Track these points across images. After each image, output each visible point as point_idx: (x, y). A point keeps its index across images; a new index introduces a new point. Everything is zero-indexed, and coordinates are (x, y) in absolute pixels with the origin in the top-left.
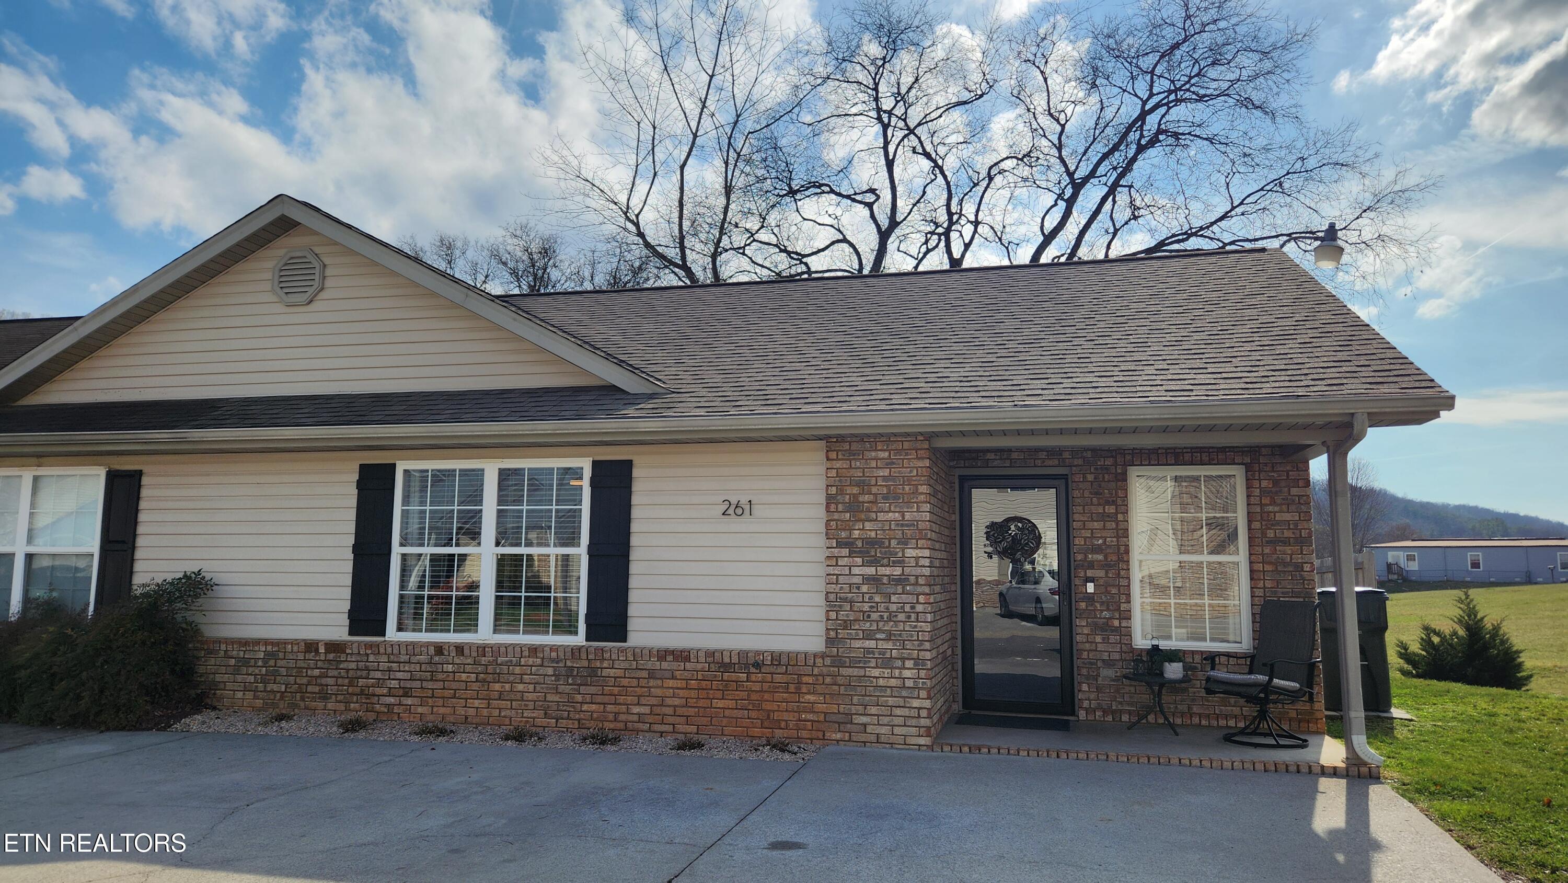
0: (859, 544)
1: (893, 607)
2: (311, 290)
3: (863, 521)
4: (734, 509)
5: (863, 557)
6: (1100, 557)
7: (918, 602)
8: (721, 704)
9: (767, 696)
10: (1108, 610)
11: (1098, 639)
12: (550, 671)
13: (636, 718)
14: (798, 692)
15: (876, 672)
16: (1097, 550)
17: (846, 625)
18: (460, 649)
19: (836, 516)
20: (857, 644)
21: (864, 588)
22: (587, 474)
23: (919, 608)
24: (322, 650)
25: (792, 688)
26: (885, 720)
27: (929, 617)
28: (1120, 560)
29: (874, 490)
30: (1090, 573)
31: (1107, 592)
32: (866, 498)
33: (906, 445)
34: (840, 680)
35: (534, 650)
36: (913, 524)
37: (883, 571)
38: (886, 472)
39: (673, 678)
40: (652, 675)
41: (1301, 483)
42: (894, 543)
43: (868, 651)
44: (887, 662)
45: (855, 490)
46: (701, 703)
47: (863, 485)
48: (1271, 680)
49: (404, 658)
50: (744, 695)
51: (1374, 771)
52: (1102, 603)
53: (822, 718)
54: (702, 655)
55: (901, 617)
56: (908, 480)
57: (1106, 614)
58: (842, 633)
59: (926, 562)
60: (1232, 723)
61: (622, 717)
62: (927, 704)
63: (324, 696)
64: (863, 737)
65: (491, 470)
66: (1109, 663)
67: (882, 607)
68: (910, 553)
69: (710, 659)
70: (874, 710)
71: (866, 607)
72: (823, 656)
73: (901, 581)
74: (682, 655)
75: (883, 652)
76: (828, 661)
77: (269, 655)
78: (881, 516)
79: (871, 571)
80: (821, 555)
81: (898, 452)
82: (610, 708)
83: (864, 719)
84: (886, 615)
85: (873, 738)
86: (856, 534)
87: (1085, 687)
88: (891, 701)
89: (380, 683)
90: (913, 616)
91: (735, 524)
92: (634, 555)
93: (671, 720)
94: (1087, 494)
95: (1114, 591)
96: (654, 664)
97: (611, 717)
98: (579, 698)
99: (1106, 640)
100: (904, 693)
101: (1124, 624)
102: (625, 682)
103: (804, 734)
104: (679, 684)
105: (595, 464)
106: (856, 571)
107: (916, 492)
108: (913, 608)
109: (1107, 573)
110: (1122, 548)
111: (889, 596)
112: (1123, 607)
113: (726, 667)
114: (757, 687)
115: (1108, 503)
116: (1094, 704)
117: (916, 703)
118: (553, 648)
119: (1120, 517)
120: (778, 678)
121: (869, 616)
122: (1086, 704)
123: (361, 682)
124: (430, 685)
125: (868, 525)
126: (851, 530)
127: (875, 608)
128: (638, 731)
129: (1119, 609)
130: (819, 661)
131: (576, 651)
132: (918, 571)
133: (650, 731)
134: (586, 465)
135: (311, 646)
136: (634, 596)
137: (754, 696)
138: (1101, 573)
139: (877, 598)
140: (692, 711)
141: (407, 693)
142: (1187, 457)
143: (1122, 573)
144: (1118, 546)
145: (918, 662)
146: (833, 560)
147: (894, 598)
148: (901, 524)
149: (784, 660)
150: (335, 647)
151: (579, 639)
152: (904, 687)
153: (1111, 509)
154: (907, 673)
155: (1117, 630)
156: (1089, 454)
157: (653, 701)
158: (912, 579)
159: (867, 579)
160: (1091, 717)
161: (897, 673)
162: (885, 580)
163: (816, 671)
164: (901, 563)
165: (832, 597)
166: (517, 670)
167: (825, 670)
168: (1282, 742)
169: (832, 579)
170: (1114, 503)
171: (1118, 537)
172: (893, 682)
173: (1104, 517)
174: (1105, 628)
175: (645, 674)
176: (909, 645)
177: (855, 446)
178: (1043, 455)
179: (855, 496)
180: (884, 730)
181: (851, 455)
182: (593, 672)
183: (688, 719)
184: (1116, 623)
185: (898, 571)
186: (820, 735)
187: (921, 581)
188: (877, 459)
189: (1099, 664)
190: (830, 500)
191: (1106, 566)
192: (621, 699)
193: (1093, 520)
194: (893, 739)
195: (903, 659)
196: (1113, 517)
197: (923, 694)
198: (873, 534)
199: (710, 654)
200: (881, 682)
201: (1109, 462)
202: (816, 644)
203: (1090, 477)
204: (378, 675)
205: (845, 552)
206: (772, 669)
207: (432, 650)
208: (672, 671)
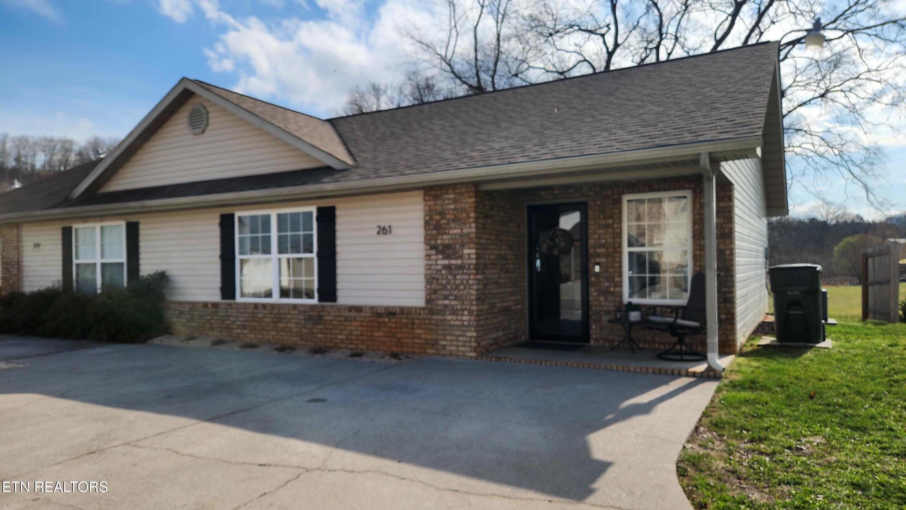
0: (441, 247)
1: (458, 282)
2: (203, 126)
3: (442, 234)
4: (384, 231)
5: (442, 255)
6: (603, 250)
7: (470, 279)
8: (377, 334)
9: (398, 330)
10: (607, 281)
11: (602, 299)
12: (302, 317)
13: (339, 341)
14: (413, 328)
15: (449, 318)
16: (602, 246)
17: (435, 292)
18: (264, 306)
19: (429, 232)
20: (440, 302)
21: (444, 272)
22: (315, 215)
23: (471, 282)
24: (210, 306)
25: (410, 326)
26: (454, 343)
27: (475, 287)
28: (615, 252)
29: (448, 217)
30: (598, 260)
31: (607, 271)
32: (444, 221)
33: (463, 190)
34: (432, 322)
35: (295, 306)
36: (468, 235)
37: (454, 262)
38: (452, 206)
39: (355, 320)
40: (346, 319)
41: (726, 199)
42: (458, 246)
43: (446, 306)
44: (455, 312)
45: (438, 217)
46: (369, 334)
47: (442, 214)
48: (675, 320)
49: (242, 310)
50: (387, 329)
51: (718, 374)
52: (604, 278)
53: (424, 342)
54: (368, 309)
55: (462, 287)
56: (464, 210)
57: (606, 284)
58: (433, 297)
59: (474, 256)
60: (662, 347)
61: (334, 341)
62: (475, 334)
63: (212, 329)
64: (443, 352)
65: (273, 213)
66: (607, 313)
67: (452, 282)
68: (466, 251)
69: (371, 311)
70: (449, 338)
71: (444, 282)
72: (424, 309)
73: (461, 267)
74: (358, 309)
75: (453, 306)
76: (426, 312)
77: (191, 309)
78: (452, 231)
79: (446, 262)
80: (422, 254)
81: (459, 194)
82: (329, 336)
83: (444, 343)
84: (454, 286)
85: (448, 353)
86: (439, 242)
87: (594, 327)
88: (457, 333)
89: (234, 322)
90: (467, 287)
91: (384, 238)
92: (339, 257)
93: (355, 342)
94: (596, 213)
95: (611, 270)
96: (347, 314)
97: (329, 340)
98: (315, 331)
99: (606, 300)
100: (464, 329)
101: (617, 289)
102: (334, 323)
103: (416, 350)
104: (359, 324)
105: (319, 210)
106: (440, 262)
107: (468, 217)
108: (467, 282)
109: (607, 259)
110: (616, 245)
111: (455, 276)
112: (617, 279)
113: (379, 315)
114: (393, 325)
115: (608, 217)
116: (599, 336)
117: (469, 334)
118: (303, 306)
119: (616, 226)
120: (404, 321)
121: (446, 287)
122: (594, 336)
123: (227, 322)
124: (253, 324)
125: (445, 237)
126: (436, 240)
127: (448, 283)
128: (341, 348)
129: (613, 281)
130: (422, 312)
131: (312, 307)
132: (470, 261)
133: (346, 348)
134: (313, 209)
135: (205, 305)
136: (339, 278)
137: (393, 330)
138: (603, 260)
139: (450, 277)
140: (364, 338)
141: (244, 327)
142: (656, 186)
143: (617, 259)
144: (614, 243)
145: (470, 312)
146: (428, 257)
147: (458, 277)
148: (461, 235)
149: (406, 311)
150: (215, 305)
151: (315, 301)
152: (463, 325)
153: (610, 221)
154: (465, 318)
155: (613, 293)
156: (597, 188)
157: (347, 332)
158: (467, 266)
159: (446, 267)
160: (597, 344)
161: (459, 318)
162: (453, 267)
163: (421, 317)
164: (461, 257)
165: (428, 277)
166: (288, 317)
167: (425, 316)
168: (685, 357)
169: (428, 267)
170: (612, 217)
171: (614, 238)
172: (458, 323)
173: (606, 226)
174: (606, 292)
175: (343, 319)
176: (465, 303)
177: (438, 192)
178: (572, 190)
179: (438, 221)
180: (454, 348)
181: (436, 197)
182: (320, 318)
183: (363, 342)
184: (612, 289)
185: (459, 262)
186: (423, 351)
187: (472, 267)
188: (449, 199)
189: (602, 313)
190: (427, 223)
191: (607, 255)
192: (333, 331)
193: (599, 228)
194: (458, 353)
195: (463, 310)
196: (611, 226)
197: (473, 329)
198: (447, 242)
199: (372, 308)
200: (452, 323)
201: (609, 192)
202: (421, 303)
203: (599, 203)
204: (232, 319)
205: (434, 252)
206: (400, 316)
207: (253, 307)
208: (355, 317)
